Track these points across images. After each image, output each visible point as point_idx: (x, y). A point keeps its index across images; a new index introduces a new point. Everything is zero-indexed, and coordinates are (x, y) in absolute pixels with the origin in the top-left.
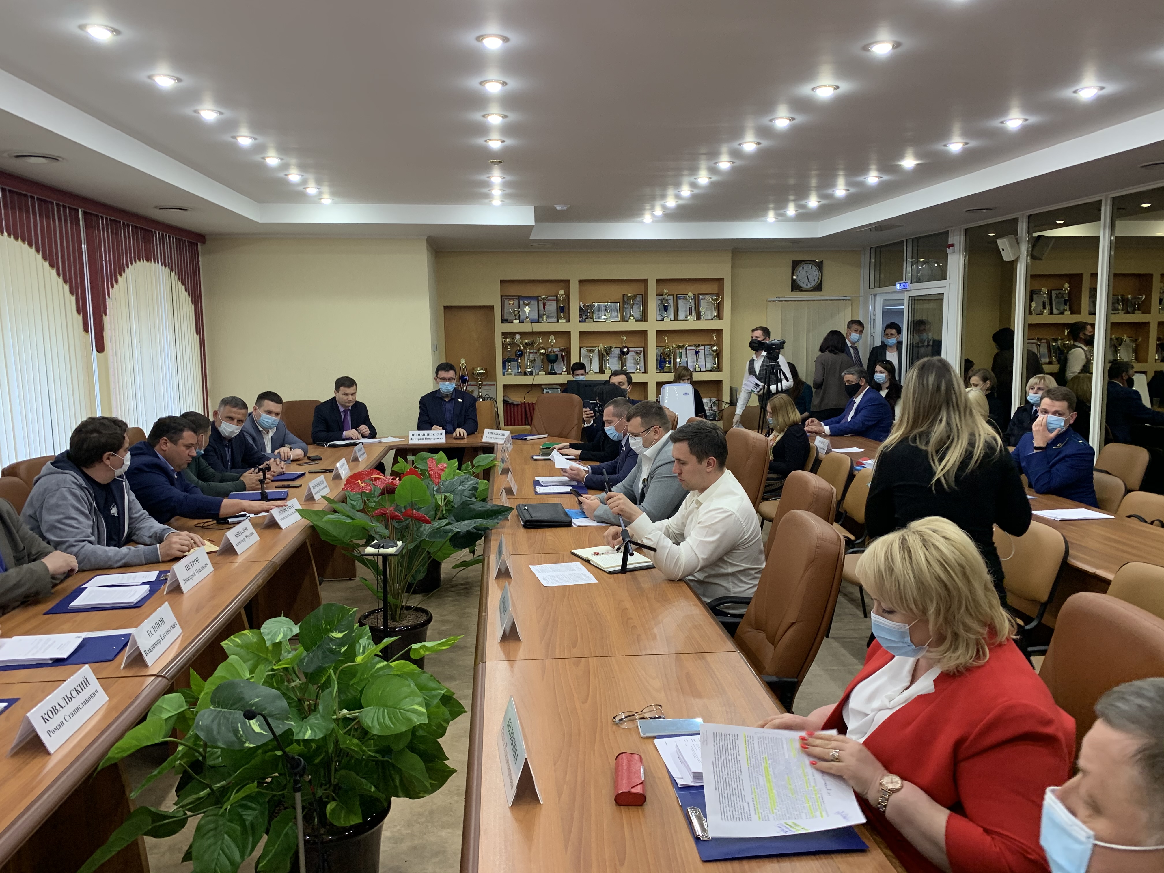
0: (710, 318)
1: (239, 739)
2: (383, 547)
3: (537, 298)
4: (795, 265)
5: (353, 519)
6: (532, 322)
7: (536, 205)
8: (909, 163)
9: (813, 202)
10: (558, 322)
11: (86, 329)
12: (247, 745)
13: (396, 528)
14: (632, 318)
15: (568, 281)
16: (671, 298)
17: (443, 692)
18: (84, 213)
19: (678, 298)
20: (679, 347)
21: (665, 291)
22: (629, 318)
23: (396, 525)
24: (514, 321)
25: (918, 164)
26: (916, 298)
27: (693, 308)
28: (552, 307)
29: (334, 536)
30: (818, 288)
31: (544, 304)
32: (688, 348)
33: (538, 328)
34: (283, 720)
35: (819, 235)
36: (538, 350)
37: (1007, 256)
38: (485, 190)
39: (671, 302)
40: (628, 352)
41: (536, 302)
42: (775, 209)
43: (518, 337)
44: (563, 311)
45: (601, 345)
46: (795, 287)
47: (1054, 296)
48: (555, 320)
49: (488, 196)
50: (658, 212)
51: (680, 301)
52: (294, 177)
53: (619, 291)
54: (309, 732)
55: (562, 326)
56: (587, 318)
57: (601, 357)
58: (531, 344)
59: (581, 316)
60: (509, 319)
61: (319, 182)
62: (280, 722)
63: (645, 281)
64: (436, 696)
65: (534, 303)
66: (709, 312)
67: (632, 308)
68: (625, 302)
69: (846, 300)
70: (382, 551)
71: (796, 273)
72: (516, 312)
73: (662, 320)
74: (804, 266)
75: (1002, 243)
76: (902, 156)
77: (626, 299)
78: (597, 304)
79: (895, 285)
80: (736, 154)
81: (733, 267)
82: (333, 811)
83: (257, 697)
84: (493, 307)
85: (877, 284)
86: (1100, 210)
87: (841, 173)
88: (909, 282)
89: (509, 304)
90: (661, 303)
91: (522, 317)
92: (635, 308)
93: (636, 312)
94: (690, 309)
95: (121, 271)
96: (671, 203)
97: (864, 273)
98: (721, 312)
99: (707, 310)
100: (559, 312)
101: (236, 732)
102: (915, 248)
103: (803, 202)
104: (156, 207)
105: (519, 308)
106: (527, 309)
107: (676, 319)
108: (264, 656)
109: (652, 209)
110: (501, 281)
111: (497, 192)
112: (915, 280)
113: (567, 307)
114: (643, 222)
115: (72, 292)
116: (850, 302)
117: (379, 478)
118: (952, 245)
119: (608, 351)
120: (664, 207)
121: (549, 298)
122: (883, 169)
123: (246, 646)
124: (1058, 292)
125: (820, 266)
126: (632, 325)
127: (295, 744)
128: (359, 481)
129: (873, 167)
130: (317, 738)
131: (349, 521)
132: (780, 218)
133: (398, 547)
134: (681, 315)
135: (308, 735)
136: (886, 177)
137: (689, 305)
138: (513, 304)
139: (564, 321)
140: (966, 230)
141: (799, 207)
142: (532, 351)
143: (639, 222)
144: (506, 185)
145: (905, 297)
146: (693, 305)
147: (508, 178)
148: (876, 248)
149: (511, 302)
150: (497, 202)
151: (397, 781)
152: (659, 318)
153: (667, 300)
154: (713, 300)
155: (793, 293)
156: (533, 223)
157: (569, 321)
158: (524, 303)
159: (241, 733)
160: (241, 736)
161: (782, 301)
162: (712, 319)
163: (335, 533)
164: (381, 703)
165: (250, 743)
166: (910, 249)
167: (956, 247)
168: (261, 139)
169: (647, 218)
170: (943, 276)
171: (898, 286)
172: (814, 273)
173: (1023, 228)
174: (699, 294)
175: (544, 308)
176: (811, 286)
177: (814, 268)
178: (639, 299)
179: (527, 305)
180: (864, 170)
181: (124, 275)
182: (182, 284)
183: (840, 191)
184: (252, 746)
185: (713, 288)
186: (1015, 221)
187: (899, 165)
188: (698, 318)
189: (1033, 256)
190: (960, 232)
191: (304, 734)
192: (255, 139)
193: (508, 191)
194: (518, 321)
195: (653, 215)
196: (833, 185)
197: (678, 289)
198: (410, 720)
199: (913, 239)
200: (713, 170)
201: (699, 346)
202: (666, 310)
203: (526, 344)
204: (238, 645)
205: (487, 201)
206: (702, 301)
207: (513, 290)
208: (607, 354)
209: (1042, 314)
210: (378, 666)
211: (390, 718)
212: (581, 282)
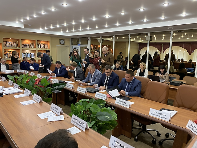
4: (60, 40)
7: (24, 24)
14: (32, 47)
16: (39, 44)
24: (5, 47)
26: (82, 47)
28: (15, 44)
30: (64, 44)
40: (32, 54)
46: (60, 43)
48: (16, 47)
50: (46, 28)
69: (68, 46)
73: (38, 48)
74: (62, 40)
77: (30, 44)
79: (77, 45)
81: (51, 39)
85: (73, 44)
88: (80, 44)
96: (52, 27)
98: (48, 47)
110: (3, 38)
113: (18, 44)
118: (88, 39)
122: (91, 27)
125: (64, 40)
132: (64, 32)
140: (91, 37)
141: (70, 31)
146: (43, 46)
148: (73, 38)
149: (5, 43)
156: (23, 27)
157: (19, 47)
161: (58, 46)
166: (80, 39)
169: (41, 29)
170: (87, 44)
178: (33, 44)
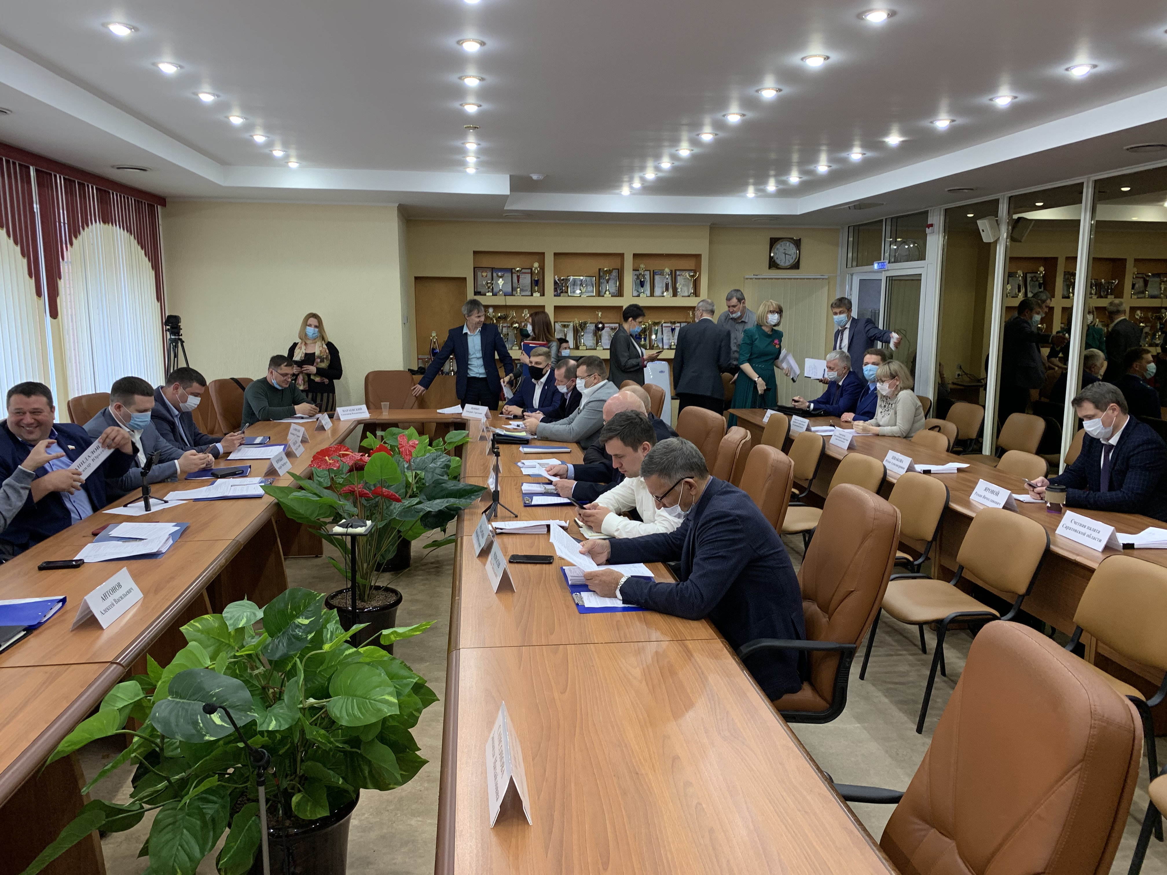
0: (686, 294)
1: (198, 731)
2: (351, 527)
3: (511, 271)
4: (773, 242)
5: (320, 497)
6: (505, 295)
7: (512, 174)
8: (894, 139)
9: (794, 178)
10: (532, 295)
11: (39, 293)
12: (207, 738)
13: (365, 507)
14: (607, 293)
15: (543, 254)
16: (648, 273)
17: (415, 681)
18: (37, 171)
19: (654, 273)
20: (655, 324)
21: (642, 266)
22: (605, 293)
23: (365, 503)
24: (487, 294)
25: (903, 141)
26: (894, 278)
27: (670, 284)
28: (526, 280)
29: (300, 514)
30: (796, 266)
31: (518, 277)
32: (664, 325)
33: (511, 301)
34: (246, 711)
35: (799, 212)
36: (512, 324)
37: (987, 237)
38: (459, 157)
39: (648, 277)
40: (603, 328)
41: (510, 275)
42: (754, 184)
43: (491, 310)
44: (538, 284)
45: (577, 320)
46: (773, 264)
47: (1029, 279)
48: (530, 293)
49: (463, 164)
50: (637, 185)
51: (657, 277)
52: (259, 138)
53: (594, 265)
54: (274, 722)
55: (536, 299)
56: (562, 292)
57: (576, 332)
58: (504, 318)
59: (555, 290)
60: (482, 291)
61: (286, 145)
62: (243, 713)
63: (622, 255)
64: (407, 685)
65: (508, 275)
66: (685, 289)
67: (608, 282)
68: (601, 277)
69: (823, 279)
70: (351, 530)
71: (774, 250)
72: (489, 285)
73: (639, 296)
74: (782, 243)
75: (983, 225)
76: (886, 132)
77: (601, 274)
78: (572, 278)
79: (873, 264)
80: (719, 126)
81: (711, 243)
82: (298, 804)
83: (219, 687)
84: (465, 279)
85: (855, 264)
86: (1082, 193)
87: (824, 148)
88: (887, 261)
89: (482, 276)
90: (638, 278)
91: (494, 290)
92: (611, 282)
93: (611, 287)
94: (667, 285)
95: (74, 232)
96: (650, 175)
97: (841, 252)
98: (698, 290)
99: (684, 286)
100: (533, 285)
101: (195, 723)
102: (894, 228)
103: (784, 178)
104: (113, 167)
105: (492, 280)
106: (501, 282)
107: (652, 295)
108: (227, 642)
109: (631, 181)
110: (475, 253)
111: (471, 160)
112: (893, 260)
113: (541, 281)
114: (621, 195)
115: (23, 254)
116: (827, 281)
117: (347, 455)
118: (932, 225)
119: (583, 326)
120: (642, 179)
121: (524, 271)
122: (866, 146)
123: (207, 631)
124: (1033, 275)
125: (798, 243)
126: (608, 300)
127: (259, 736)
128: (327, 458)
129: (857, 143)
130: (282, 729)
131: (316, 499)
132: (759, 194)
133: (367, 527)
134: (658, 292)
135: (273, 726)
136: (869, 154)
137: (665, 281)
138: (486, 276)
139: (538, 294)
140: (946, 210)
141: (779, 182)
142: (505, 325)
143: (617, 194)
144: (481, 152)
145: (883, 277)
146: (670, 281)
147: (484, 144)
148: (854, 226)
149: (484, 274)
150: (471, 170)
151: (366, 773)
152: (635, 294)
153: (644, 276)
154: (691, 276)
155: (771, 271)
156: (508, 192)
157: (543, 295)
158: (497, 275)
159: (201, 725)
160: (201, 728)
161: (759, 279)
162: (689, 296)
163: (302, 511)
164: (350, 693)
165: (211, 736)
166: (889, 228)
167: (936, 227)
168: (224, 97)
169: (625, 191)
170: (922, 256)
171: (876, 266)
172: (792, 250)
173: (1003, 209)
174: (675, 270)
175: (518, 281)
176: (789, 264)
177: (792, 245)
178: (615, 273)
179: (501, 277)
180: (848, 146)
181: (80, 238)
182: (142, 248)
183: (822, 168)
184: (212, 739)
185: (690, 264)
186: (996, 202)
187: (884, 142)
188: (675, 294)
189: (1013, 238)
190: (940, 211)
191: (269, 725)
192: (218, 96)
193: (483, 158)
194: (491, 294)
195: (631, 188)
196: (814, 160)
197: (655, 265)
198: (379, 710)
199: (892, 218)
200: (695, 142)
201: (674, 323)
202: (642, 286)
203: (499, 317)
204: (198, 630)
205: (461, 168)
206: (679, 278)
207: (486, 262)
208: (582, 330)
209: (1017, 297)
210: (347, 652)
211: (359, 709)
212: (555, 254)
